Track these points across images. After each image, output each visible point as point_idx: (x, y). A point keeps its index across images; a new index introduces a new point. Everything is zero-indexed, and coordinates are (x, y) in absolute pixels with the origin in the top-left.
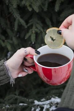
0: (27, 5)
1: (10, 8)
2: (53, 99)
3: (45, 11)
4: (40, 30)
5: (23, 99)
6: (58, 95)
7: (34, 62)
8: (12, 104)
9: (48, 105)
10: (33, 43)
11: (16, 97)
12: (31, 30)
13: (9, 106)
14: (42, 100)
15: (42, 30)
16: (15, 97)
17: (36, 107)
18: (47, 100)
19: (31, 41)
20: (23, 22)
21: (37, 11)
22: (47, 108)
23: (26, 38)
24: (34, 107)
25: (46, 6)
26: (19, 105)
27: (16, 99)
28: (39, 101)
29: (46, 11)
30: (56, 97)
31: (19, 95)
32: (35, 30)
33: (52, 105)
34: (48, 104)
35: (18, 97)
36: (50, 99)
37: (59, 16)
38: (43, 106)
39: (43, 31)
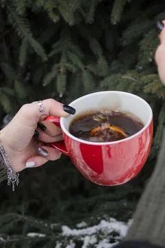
0: (47, 9)
1: (9, 16)
2: (104, 224)
3: (89, 24)
4: (76, 66)
5: (37, 222)
6: (115, 214)
7: (61, 133)
8: (10, 233)
9: (94, 236)
10: (61, 96)
11: (21, 217)
12: (56, 66)
13: (5, 238)
14: (80, 225)
15: (81, 65)
16: (17, 218)
17: (66, 242)
18: (92, 225)
19: (56, 90)
20: (37, 47)
21: (71, 23)
22: (89, 243)
23: (44, 85)
24: (60, 242)
25: (92, 11)
26: (26, 236)
27: (21, 223)
28: (73, 226)
29: (91, 23)
30: (112, 219)
31: (26, 214)
32: (65, 67)
33: (101, 236)
34: (93, 234)
35: (26, 218)
36: (98, 223)
37: (121, 36)
38: (82, 239)
39: (83, 69)
